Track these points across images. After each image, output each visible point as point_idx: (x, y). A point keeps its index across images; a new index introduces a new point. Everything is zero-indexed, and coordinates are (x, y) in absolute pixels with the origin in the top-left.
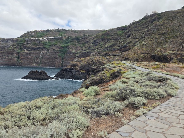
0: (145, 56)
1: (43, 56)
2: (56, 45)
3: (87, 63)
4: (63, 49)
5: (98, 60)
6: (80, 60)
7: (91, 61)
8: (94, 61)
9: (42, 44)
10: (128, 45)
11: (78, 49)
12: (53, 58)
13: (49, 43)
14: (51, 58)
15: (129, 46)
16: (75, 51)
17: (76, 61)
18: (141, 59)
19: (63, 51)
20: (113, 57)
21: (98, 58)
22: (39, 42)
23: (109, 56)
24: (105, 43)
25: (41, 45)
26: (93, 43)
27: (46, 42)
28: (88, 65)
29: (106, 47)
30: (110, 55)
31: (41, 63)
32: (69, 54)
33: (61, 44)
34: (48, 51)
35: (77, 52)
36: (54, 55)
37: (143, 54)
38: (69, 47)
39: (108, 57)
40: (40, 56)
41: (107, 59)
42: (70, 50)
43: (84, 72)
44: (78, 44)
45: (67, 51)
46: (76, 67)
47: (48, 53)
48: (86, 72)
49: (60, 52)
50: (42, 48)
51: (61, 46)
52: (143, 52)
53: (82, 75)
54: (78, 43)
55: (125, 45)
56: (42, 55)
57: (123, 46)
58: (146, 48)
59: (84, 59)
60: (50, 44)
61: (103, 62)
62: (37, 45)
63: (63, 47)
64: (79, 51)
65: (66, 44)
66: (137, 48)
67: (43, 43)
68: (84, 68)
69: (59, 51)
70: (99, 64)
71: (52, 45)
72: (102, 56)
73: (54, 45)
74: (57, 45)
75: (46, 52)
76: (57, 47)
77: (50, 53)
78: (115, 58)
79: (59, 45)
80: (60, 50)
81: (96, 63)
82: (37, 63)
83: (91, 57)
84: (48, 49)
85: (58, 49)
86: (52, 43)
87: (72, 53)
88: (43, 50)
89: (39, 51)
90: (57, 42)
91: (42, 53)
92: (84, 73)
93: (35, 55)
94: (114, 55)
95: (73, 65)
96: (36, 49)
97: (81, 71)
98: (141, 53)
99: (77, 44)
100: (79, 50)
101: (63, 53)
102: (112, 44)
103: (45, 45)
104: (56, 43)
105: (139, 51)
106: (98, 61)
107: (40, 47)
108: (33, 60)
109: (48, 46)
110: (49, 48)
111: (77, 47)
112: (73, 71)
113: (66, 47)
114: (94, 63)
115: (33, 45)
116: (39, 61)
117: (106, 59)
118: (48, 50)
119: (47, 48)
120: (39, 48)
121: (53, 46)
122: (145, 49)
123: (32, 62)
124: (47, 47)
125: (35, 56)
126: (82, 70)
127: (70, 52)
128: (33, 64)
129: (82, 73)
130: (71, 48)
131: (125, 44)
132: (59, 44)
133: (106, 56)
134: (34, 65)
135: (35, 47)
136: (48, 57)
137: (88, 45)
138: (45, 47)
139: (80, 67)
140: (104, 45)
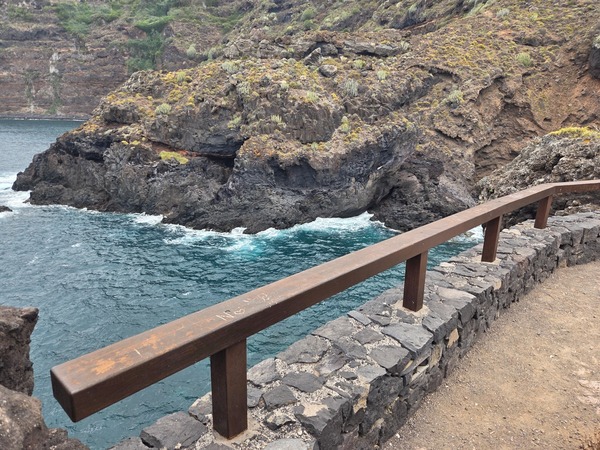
0: (540, 58)
1: (62, 70)
2: (113, 19)
3: (199, 101)
4: (144, 39)
5: (265, 83)
6: (158, 83)
7: (222, 88)
8: (243, 89)
9: (54, 16)
10: (424, 14)
11: (209, 37)
12: (106, 79)
13: (81, 9)
14: (98, 79)
15: (432, 19)
16: (197, 48)
17: (136, 90)
18: (518, 74)
19: (144, 48)
20: (358, 63)
21: (265, 69)
22: (39, 7)
23: (334, 55)
24: (322, 6)
25: (47, 20)
26: (271, 10)
27: (70, 7)
28: (205, 114)
29: (329, 25)
30: (340, 50)
31: (59, 100)
32: (171, 60)
33: (138, 15)
34: (83, 47)
35: (205, 53)
36: (109, 66)
37: (530, 43)
38: (171, 30)
39: (329, 64)
40: (52, 70)
41: (324, 74)
42: (177, 43)
43: (184, 160)
44: (208, 15)
45: (163, 50)
46: (133, 130)
47: (85, 57)
48: (197, 160)
49: (132, 50)
50: (54, 35)
51: (135, 23)
52: (529, 33)
53: (160, 183)
54: (211, 11)
55: (413, 14)
56: (60, 65)
57: (401, 20)
58: (541, 12)
59: (181, 74)
60: (87, 17)
61: (294, 94)
62: (32, 20)
63: (147, 30)
64: (214, 49)
65: (159, 15)
66: (489, 14)
67: (58, 11)
68: (177, 135)
69: (129, 47)
70: (273, 110)
71: (96, 19)
72: (293, 55)
73: (108, 22)
74: (120, 22)
75: (73, 50)
76: (120, 29)
77: (90, 56)
78: (370, 69)
79: (129, 21)
80: (135, 45)
81: (253, 103)
82: (43, 102)
83: (228, 65)
84: (80, 39)
85: (124, 37)
86: (99, 13)
87: (185, 55)
88: (61, 40)
89: (41, 48)
90: (118, 8)
91: (55, 57)
92: (177, 168)
93: (27, 66)
94: (365, 53)
95: (116, 118)
96: (25, 37)
97: (165, 155)
98: (518, 40)
99: (206, 18)
100: (217, 41)
101: (148, 58)
102: (355, 13)
103: (66, 18)
104: (113, 12)
105: (503, 28)
106: (268, 90)
107: (41, 26)
108: (23, 89)
109: (82, 26)
110: (86, 33)
111: (205, 31)
112: (108, 154)
113: (160, 27)
114: (240, 103)
115: (13, 18)
116: (49, 92)
117: (318, 78)
118: (80, 43)
119: (75, 34)
120: (40, 33)
121: (100, 24)
122: (535, 16)
123: (17, 95)
124: (74, 27)
125: (30, 71)
126: (172, 148)
127: (175, 50)
128: (24, 104)
129: (163, 168)
130: (178, 32)
131: (412, 8)
132: (126, 14)
133: (315, 58)
134: (32, 109)
135: (20, 27)
136: (87, 74)
137: (252, 19)
138: (64, 31)
139: (154, 129)
140: (320, 20)
